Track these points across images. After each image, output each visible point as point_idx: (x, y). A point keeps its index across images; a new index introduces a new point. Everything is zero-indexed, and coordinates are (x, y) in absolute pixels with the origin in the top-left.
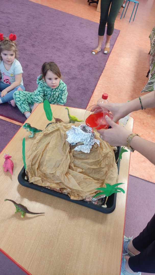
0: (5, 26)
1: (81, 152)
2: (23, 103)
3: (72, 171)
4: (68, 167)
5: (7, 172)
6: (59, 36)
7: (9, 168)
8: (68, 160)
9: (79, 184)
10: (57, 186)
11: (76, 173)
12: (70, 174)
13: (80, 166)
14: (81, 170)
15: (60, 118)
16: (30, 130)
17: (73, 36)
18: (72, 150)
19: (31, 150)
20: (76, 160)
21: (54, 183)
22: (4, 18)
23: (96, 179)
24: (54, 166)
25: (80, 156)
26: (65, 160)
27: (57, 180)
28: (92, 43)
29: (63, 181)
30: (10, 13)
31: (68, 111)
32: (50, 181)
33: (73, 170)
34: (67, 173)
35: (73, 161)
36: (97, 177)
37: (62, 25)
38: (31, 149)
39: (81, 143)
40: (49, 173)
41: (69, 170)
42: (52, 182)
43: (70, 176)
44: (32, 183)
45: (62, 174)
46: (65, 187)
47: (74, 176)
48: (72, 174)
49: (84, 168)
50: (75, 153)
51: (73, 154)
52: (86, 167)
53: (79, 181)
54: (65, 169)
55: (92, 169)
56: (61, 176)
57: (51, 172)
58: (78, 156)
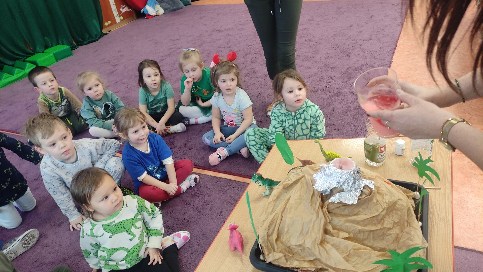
0: (224, 47)
1: (341, 205)
2: (260, 148)
3: (330, 237)
4: (322, 231)
5: (235, 251)
6: (304, 39)
7: (236, 244)
8: (321, 219)
9: (347, 259)
10: (310, 266)
11: (339, 240)
12: (328, 243)
13: (343, 228)
14: (346, 235)
15: (310, 159)
16: (263, 184)
17: (327, 31)
18: (326, 203)
19: (266, 213)
20: (334, 218)
21: (305, 262)
22: (222, 38)
23: (379, 249)
24: (301, 232)
25: (341, 211)
26: (316, 220)
27: (310, 255)
28: (361, 32)
29: (319, 257)
30: (230, 29)
31: (321, 146)
32: (298, 259)
33: (332, 235)
34: (322, 242)
35: (329, 221)
36: (380, 246)
37: (308, 20)
38: (265, 211)
39: (339, 190)
40: (294, 244)
41: (325, 237)
42: (302, 260)
43: (328, 246)
44: (270, 263)
45: (314, 245)
46: (325, 267)
47: (336, 247)
48: (332, 243)
49: (352, 230)
50: (331, 207)
51: (327, 209)
52: (355, 228)
53: (345, 253)
54: (319, 235)
55: (367, 231)
56: (313, 247)
57: (298, 244)
58: (337, 211)
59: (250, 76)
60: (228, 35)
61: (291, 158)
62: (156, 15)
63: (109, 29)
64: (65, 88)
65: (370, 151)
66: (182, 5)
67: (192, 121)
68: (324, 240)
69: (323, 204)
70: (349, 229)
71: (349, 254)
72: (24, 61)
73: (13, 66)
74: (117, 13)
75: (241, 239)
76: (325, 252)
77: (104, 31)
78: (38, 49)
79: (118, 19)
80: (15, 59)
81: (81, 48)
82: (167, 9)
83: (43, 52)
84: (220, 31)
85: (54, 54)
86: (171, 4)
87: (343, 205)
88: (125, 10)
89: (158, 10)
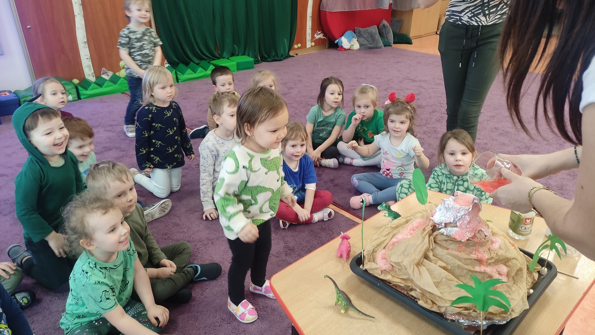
3: (428, 261)
4: (422, 254)
5: (340, 258)
7: (343, 252)
8: (425, 244)
9: (437, 284)
10: (401, 282)
11: (435, 266)
13: (444, 258)
14: (443, 264)
16: (389, 216)
18: (435, 232)
20: (438, 248)
21: (398, 278)
24: (403, 253)
25: (447, 244)
26: (420, 243)
27: (405, 274)
29: (412, 277)
32: (393, 275)
33: (430, 261)
34: (419, 264)
35: (432, 248)
39: (452, 225)
41: (423, 261)
42: (396, 276)
43: (423, 269)
44: (366, 270)
45: (410, 264)
46: (414, 287)
47: (431, 272)
48: (428, 267)
49: (451, 263)
50: (439, 238)
51: (434, 238)
52: (454, 262)
53: (437, 280)
54: (417, 256)
55: (466, 269)
56: (409, 266)
57: (397, 261)
58: (444, 244)
59: (430, 135)
60: (421, 87)
61: (424, 197)
62: (350, 49)
63: (297, 52)
64: (238, 94)
65: (515, 221)
66: (381, 44)
67: (347, 161)
68: (422, 263)
69: (432, 233)
70: (448, 261)
71: (440, 281)
72: (209, 62)
73: (198, 64)
74: (311, 38)
75: (349, 248)
76: (418, 272)
77: (291, 53)
78: (225, 54)
79: (309, 44)
80: (201, 59)
81: (264, 64)
82: (363, 46)
83: (228, 59)
84: (413, 81)
85: (237, 63)
86: (369, 41)
87: (451, 239)
88: (319, 37)
89: (353, 44)
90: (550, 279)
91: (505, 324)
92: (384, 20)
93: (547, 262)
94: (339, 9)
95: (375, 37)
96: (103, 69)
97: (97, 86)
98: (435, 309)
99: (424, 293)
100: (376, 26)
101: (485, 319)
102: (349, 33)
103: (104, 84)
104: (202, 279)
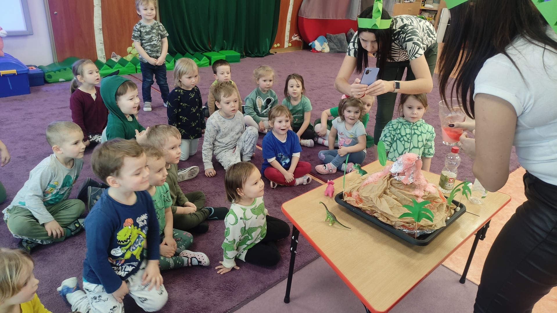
3: (386, 195)
4: (382, 190)
8: (385, 185)
9: (391, 208)
10: (368, 208)
11: (390, 198)
13: (396, 194)
14: (395, 197)
20: (392, 187)
24: (370, 191)
25: (398, 186)
26: (382, 185)
27: (371, 204)
29: (375, 204)
32: (363, 204)
34: (380, 197)
35: (389, 187)
39: (402, 174)
40: (364, 195)
42: (365, 205)
43: (382, 199)
44: (345, 202)
45: (375, 197)
46: (376, 211)
47: (387, 201)
48: (386, 198)
49: (400, 197)
50: (394, 182)
51: (391, 182)
52: (402, 196)
53: (391, 206)
54: (380, 192)
57: (366, 196)
58: (396, 185)
61: (384, 161)
62: (321, 52)
63: (276, 50)
67: (321, 141)
68: (382, 196)
69: (390, 179)
70: (398, 195)
71: (393, 207)
72: (202, 54)
73: (192, 55)
74: (288, 40)
75: (334, 190)
76: (380, 201)
77: (271, 51)
78: (215, 48)
79: (287, 45)
81: (248, 58)
82: (333, 49)
83: (218, 52)
85: (226, 56)
86: (338, 46)
87: (400, 183)
88: (296, 39)
89: (324, 47)
90: (461, 212)
91: (430, 233)
92: (351, 29)
93: (460, 204)
94: (314, 16)
95: (343, 43)
96: (113, 53)
97: (108, 67)
98: (389, 223)
99: (383, 214)
100: (344, 34)
101: (419, 229)
102: (321, 38)
103: (114, 66)
104: (214, 218)
